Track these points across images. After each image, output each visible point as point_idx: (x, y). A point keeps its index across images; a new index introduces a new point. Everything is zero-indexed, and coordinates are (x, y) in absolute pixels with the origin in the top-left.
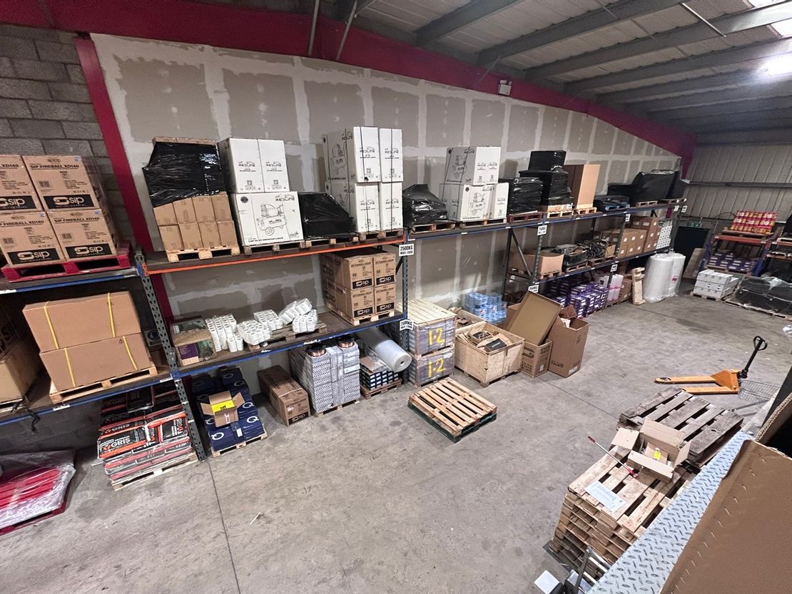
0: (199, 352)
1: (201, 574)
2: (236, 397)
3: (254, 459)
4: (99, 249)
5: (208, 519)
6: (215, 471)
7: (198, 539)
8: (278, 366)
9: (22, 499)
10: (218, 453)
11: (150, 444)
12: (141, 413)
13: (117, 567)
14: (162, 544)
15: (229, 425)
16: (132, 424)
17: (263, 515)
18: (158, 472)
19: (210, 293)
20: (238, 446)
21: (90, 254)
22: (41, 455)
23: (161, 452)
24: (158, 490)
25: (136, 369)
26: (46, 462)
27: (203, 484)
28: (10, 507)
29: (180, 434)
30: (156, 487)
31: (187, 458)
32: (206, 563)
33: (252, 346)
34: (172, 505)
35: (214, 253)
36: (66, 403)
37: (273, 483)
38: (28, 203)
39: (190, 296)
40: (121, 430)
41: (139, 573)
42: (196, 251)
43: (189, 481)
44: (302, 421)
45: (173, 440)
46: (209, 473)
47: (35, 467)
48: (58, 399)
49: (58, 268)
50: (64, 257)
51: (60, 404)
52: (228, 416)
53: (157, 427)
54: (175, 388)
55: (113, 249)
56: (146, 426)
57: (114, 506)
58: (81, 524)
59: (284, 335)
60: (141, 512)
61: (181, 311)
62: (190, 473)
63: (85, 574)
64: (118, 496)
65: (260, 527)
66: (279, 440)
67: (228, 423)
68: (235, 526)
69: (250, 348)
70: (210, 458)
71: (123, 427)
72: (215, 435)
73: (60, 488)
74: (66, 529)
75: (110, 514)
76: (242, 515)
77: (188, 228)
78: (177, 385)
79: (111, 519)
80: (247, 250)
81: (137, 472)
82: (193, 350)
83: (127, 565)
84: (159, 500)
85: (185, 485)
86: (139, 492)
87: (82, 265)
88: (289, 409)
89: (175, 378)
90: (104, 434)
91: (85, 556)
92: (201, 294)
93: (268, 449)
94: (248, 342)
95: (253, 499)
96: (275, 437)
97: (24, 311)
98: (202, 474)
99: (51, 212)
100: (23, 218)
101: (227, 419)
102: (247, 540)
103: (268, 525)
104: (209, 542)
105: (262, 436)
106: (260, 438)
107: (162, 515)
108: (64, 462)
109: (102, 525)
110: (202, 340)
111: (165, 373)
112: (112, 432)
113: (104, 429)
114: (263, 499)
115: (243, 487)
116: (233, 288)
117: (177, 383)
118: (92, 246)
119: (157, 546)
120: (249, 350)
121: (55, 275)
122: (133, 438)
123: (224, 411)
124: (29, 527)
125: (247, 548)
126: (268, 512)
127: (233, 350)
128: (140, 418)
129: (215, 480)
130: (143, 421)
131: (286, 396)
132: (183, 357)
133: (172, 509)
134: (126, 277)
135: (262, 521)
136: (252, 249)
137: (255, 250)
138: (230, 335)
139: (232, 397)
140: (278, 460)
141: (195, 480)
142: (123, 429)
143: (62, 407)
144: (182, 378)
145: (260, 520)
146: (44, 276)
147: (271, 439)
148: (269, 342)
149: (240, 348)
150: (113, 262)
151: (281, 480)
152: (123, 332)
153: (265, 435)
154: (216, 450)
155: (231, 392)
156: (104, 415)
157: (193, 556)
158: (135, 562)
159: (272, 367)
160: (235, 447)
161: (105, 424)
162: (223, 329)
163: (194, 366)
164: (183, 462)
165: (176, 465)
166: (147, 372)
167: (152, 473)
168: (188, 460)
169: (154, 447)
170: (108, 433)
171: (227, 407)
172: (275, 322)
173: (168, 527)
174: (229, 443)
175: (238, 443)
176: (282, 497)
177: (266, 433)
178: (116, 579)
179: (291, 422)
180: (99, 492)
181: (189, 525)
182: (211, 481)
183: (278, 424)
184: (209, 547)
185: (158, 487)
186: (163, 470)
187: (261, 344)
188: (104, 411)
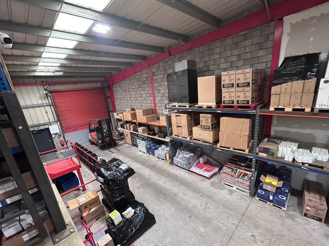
0: (268, 152)
1: (220, 229)
2: (280, 182)
3: (271, 214)
4: (246, 102)
5: (236, 216)
6: (251, 203)
7: (228, 218)
8: (321, 184)
9: (205, 170)
10: (258, 199)
11: (236, 177)
12: (240, 165)
13: (207, 203)
14: (219, 209)
15: (269, 191)
16: (236, 167)
17: (255, 237)
18: (235, 188)
19: (293, 130)
20: (268, 203)
21: (243, 103)
22: (215, 162)
23: (238, 182)
24: (231, 193)
25: (241, 148)
26: (214, 165)
27: (244, 204)
28: (202, 170)
29: (247, 180)
30: (231, 192)
31: (246, 191)
32: (224, 228)
33: (297, 162)
34: (230, 201)
35: (294, 110)
36: (220, 149)
37: (270, 231)
38: (232, 85)
39: (282, 129)
40: (232, 167)
41: (209, 210)
42: (284, 108)
43: (241, 199)
44: (315, 221)
45: (243, 181)
46: (249, 203)
47: (212, 164)
48: (218, 147)
49: (232, 107)
50: (235, 104)
51: (219, 149)
52: (270, 187)
53: (242, 173)
54: (252, 162)
55: (250, 103)
56: (239, 170)
57: (218, 188)
58: (209, 186)
59: (323, 166)
60: (222, 195)
61: (275, 134)
62: (243, 197)
63: (201, 198)
64: (221, 186)
65: (250, 239)
66: (292, 217)
67: (269, 190)
68: (242, 228)
69: (295, 162)
70: (254, 198)
71: (233, 166)
72: (260, 191)
73: (212, 173)
74: (206, 184)
75: (216, 189)
76: (247, 227)
77: (284, 96)
78: (253, 161)
79: (215, 191)
80: (316, 111)
81: (229, 183)
82: (265, 150)
83: (209, 205)
84: (229, 196)
85: (239, 199)
86: (226, 190)
87: (240, 107)
88: (308, 208)
89: (253, 158)
90: (227, 165)
91: (204, 194)
92: (288, 129)
93: (281, 216)
94: (296, 159)
95: (257, 227)
96: (291, 215)
97: (221, 118)
98: (247, 201)
99: (237, 88)
100: (230, 90)
101: (269, 188)
102: (241, 237)
103: (253, 242)
104: (230, 223)
105: (283, 208)
106: (281, 208)
107: (226, 201)
108: (217, 167)
109: (213, 190)
110: (271, 148)
111: (251, 154)
112: (229, 166)
113: (228, 163)
114: (260, 231)
115: (256, 219)
116: (308, 131)
117: (253, 160)
118: (244, 101)
119: (218, 208)
120: (294, 163)
121: (231, 109)
122: (232, 171)
123: (270, 184)
124: (202, 177)
125: (239, 239)
126: (258, 238)
127: (286, 159)
128: (239, 167)
129: (249, 207)
130: (240, 168)
131: (310, 200)
132: (260, 152)
133: (229, 202)
134: (251, 113)
135: (253, 238)
136: (320, 110)
137: (321, 111)
138: (289, 152)
139: (278, 181)
140: (282, 225)
141: (243, 200)
142: (233, 167)
143: (219, 150)
144: (256, 159)
145: (252, 237)
146: (228, 109)
147: (287, 213)
148: (310, 165)
149: (291, 160)
150: (248, 107)
151: (276, 233)
152: (242, 133)
153: (285, 209)
154: (257, 197)
155: (279, 179)
156: (231, 160)
157: (223, 221)
158: (210, 206)
159: (315, 182)
160: (267, 202)
161: (229, 162)
162: (286, 148)
163: (263, 157)
164: (244, 192)
165: (241, 191)
166: (245, 151)
167: (233, 187)
168: (246, 192)
169: (237, 179)
170: (228, 166)
171: (272, 183)
172: (322, 156)
173: (224, 206)
174: (265, 198)
175: (269, 202)
176: (269, 240)
177: (286, 208)
178: (204, 206)
179: (306, 215)
180: (219, 181)
181: (229, 212)
182: (248, 206)
183: (297, 210)
184: (229, 225)
185: (232, 193)
186: (237, 189)
187: (303, 164)
188: (232, 158)
